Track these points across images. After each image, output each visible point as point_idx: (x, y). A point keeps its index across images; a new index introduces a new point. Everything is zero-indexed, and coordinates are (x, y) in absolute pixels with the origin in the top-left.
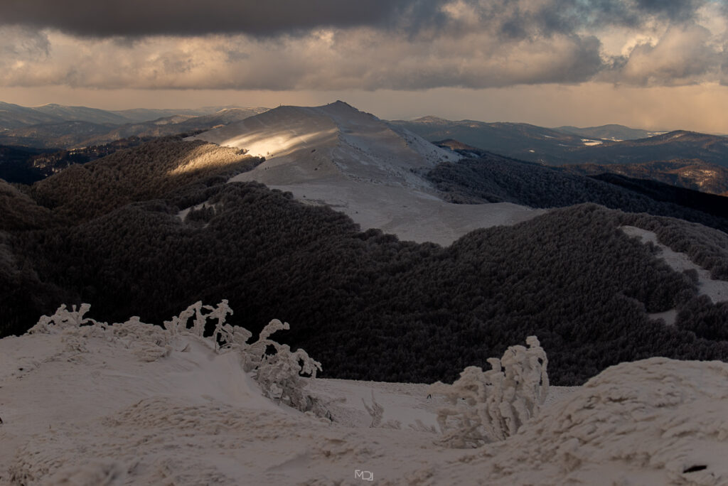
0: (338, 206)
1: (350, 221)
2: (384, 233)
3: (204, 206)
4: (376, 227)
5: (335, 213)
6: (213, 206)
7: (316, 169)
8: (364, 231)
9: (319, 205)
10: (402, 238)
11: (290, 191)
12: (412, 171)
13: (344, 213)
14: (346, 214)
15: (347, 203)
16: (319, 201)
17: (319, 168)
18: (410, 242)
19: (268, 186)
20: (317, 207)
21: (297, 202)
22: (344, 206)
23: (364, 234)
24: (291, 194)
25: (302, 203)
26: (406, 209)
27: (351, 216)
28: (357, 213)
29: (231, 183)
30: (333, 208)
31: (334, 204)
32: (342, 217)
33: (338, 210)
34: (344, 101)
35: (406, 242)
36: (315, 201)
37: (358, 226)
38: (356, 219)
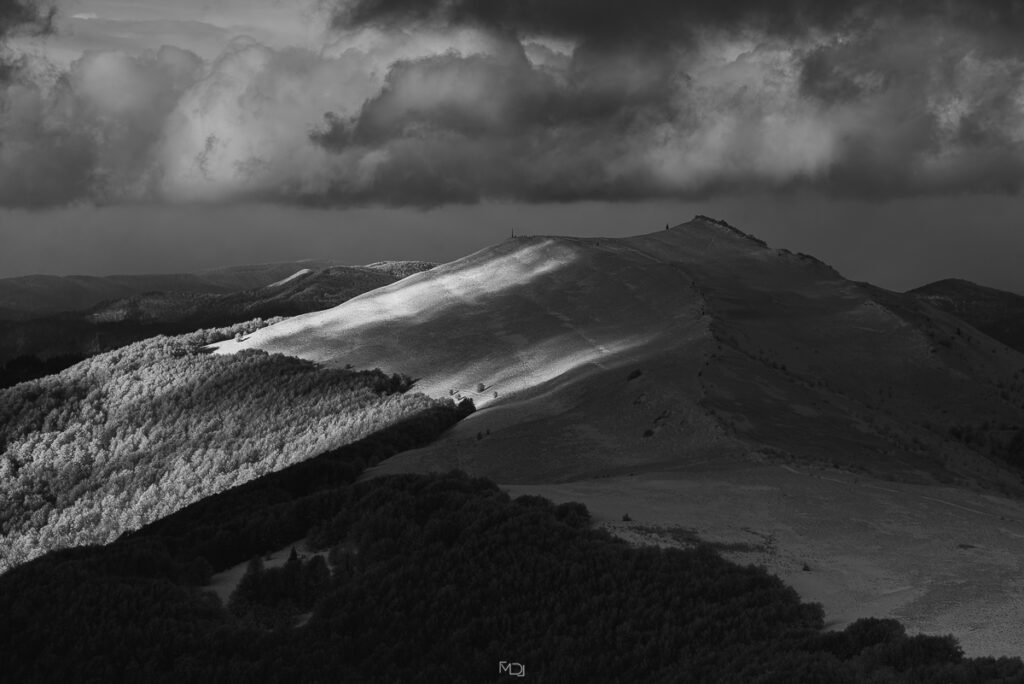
0: (742, 548)
1: (790, 595)
2: (911, 632)
3: (294, 555)
4: (880, 611)
5: (733, 570)
6: (326, 554)
7: (649, 433)
8: (841, 628)
9: (678, 546)
10: (974, 648)
11: (579, 501)
12: (956, 434)
13: (763, 570)
14: (771, 572)
15: (770, 539)
16: (678, 533)
17: (657, 430)
18: (1004, 660)
19: (502, 487)
20: (671, 552)
21: (603, 535)
22: (760, 549)
23: (841, 636)
24: (581, 509)
25: (621, 541)
26: (968, 553)
27: (787, 581)
28: (806, 569)
29: (380, 481)
30: (725, 555)
31: (729, 540)
32: (760, 583)
33: (743, 560)
34: (718, 219)
35: (991, 661)
36: (661, 533)
37: (816, 611)
38: (809, 589)
